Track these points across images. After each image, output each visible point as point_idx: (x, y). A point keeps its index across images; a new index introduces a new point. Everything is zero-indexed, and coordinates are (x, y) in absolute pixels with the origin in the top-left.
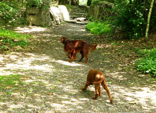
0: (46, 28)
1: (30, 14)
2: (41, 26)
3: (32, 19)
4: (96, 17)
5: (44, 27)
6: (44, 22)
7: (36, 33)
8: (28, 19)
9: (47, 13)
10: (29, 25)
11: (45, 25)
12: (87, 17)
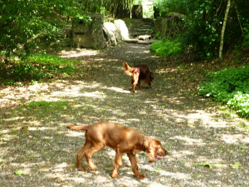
0: (99, 51)
1: (77, 34)
2: (92, 48)
3: (80, 40)
4: (164, 34)
5: (95, 49)
6: (96, 43)
7: (86, 58)
8: (75, 39)
9: (99, 31)
10: (77, 48)
11: (97, 46)
12: (152, 33)
